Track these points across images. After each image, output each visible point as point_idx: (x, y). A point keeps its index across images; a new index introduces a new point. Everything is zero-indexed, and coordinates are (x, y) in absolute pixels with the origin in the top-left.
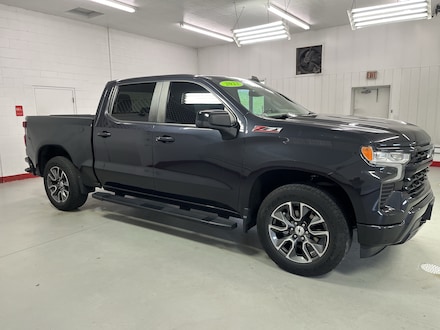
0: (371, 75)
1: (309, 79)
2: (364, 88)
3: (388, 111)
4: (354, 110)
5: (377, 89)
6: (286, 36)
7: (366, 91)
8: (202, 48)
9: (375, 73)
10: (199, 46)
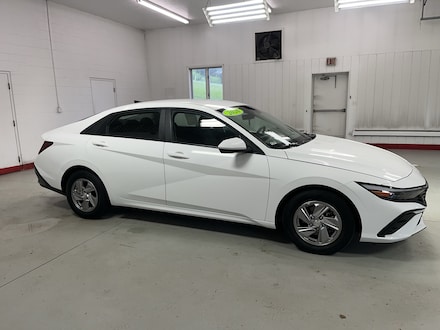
0: (331, 62)
1: (269, 65)
2: (323, 75)
3: (347, 97)
4: (314, 97)
5: (335, 75)
6: (265, 16)
7: (325, 77)
8: (151, 30)
9: (335, 59)
10: (147, 27)
